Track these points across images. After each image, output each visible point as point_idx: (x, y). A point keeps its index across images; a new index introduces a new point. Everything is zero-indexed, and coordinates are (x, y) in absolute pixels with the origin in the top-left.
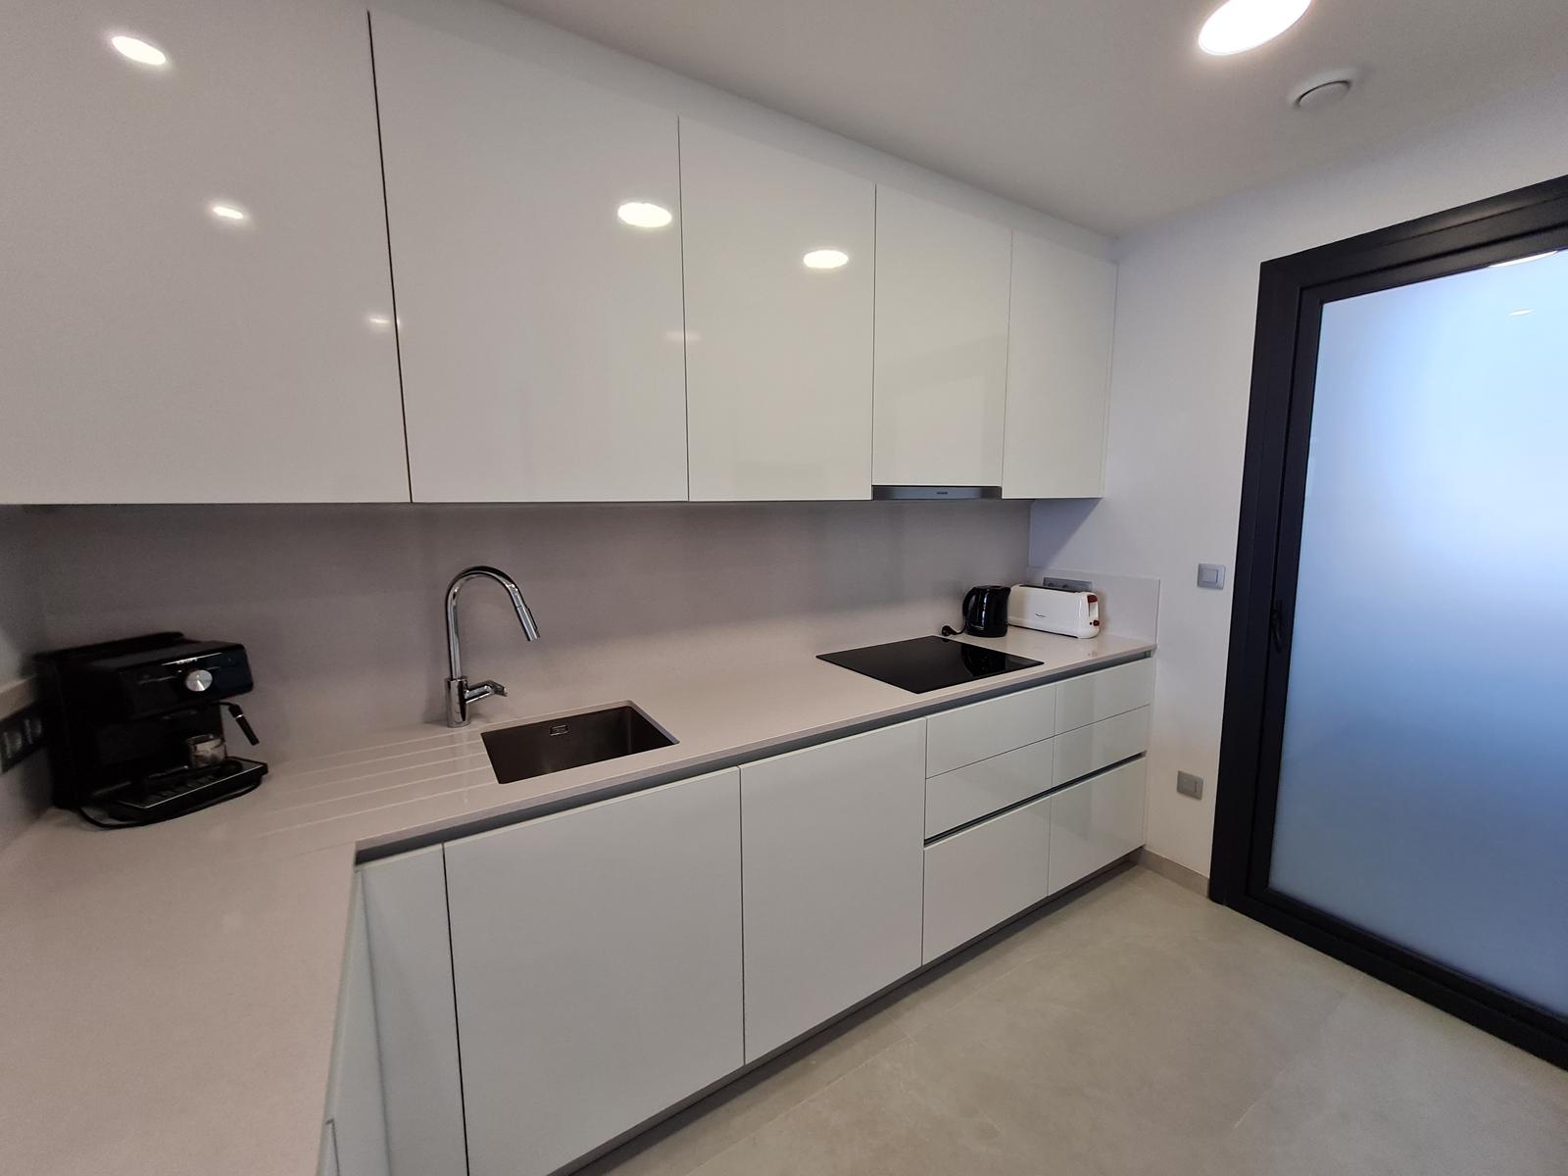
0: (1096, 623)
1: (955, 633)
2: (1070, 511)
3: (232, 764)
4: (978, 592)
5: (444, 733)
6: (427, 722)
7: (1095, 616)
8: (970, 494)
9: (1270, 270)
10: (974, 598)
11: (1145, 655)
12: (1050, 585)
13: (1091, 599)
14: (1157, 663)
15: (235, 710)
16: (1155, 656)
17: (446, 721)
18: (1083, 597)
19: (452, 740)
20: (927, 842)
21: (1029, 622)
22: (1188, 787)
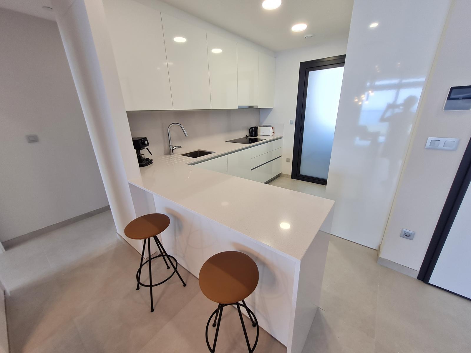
0: (273, 133)
1: (248, 137)
2: (267, 111)
3: (147, 159)
4: (252, 128)
5: (170, 156)
6: (165, 155)
7: (273, 132)
8: (247, 107)
9: (302, 64)
10: (251, 129)
11: (281, 138)
12: (264, 126)
13: (272, 128)
14: (283, 139)
15: (147, 149)
16: (283, 138)
17: (170, 154)
18: (271, 128)
19: (171, 157)
20: (252, 170)
21: (261, 134)
22: (288, 161)
